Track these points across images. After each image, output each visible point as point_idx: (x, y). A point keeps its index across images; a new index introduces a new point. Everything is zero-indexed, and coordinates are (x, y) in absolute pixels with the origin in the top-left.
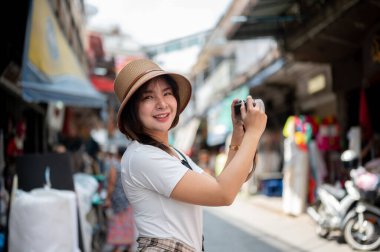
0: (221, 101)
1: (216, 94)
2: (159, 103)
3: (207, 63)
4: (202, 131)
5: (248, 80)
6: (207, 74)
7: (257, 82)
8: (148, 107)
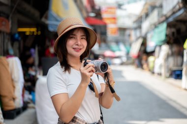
0: (153, 30)
1: (151, 25)
2: (77, 42)
3: (147, 9)
4: (144, 44)
5: (167, 18)
6: (147, 15)
7: (171, 20)
8: (71, 43)
